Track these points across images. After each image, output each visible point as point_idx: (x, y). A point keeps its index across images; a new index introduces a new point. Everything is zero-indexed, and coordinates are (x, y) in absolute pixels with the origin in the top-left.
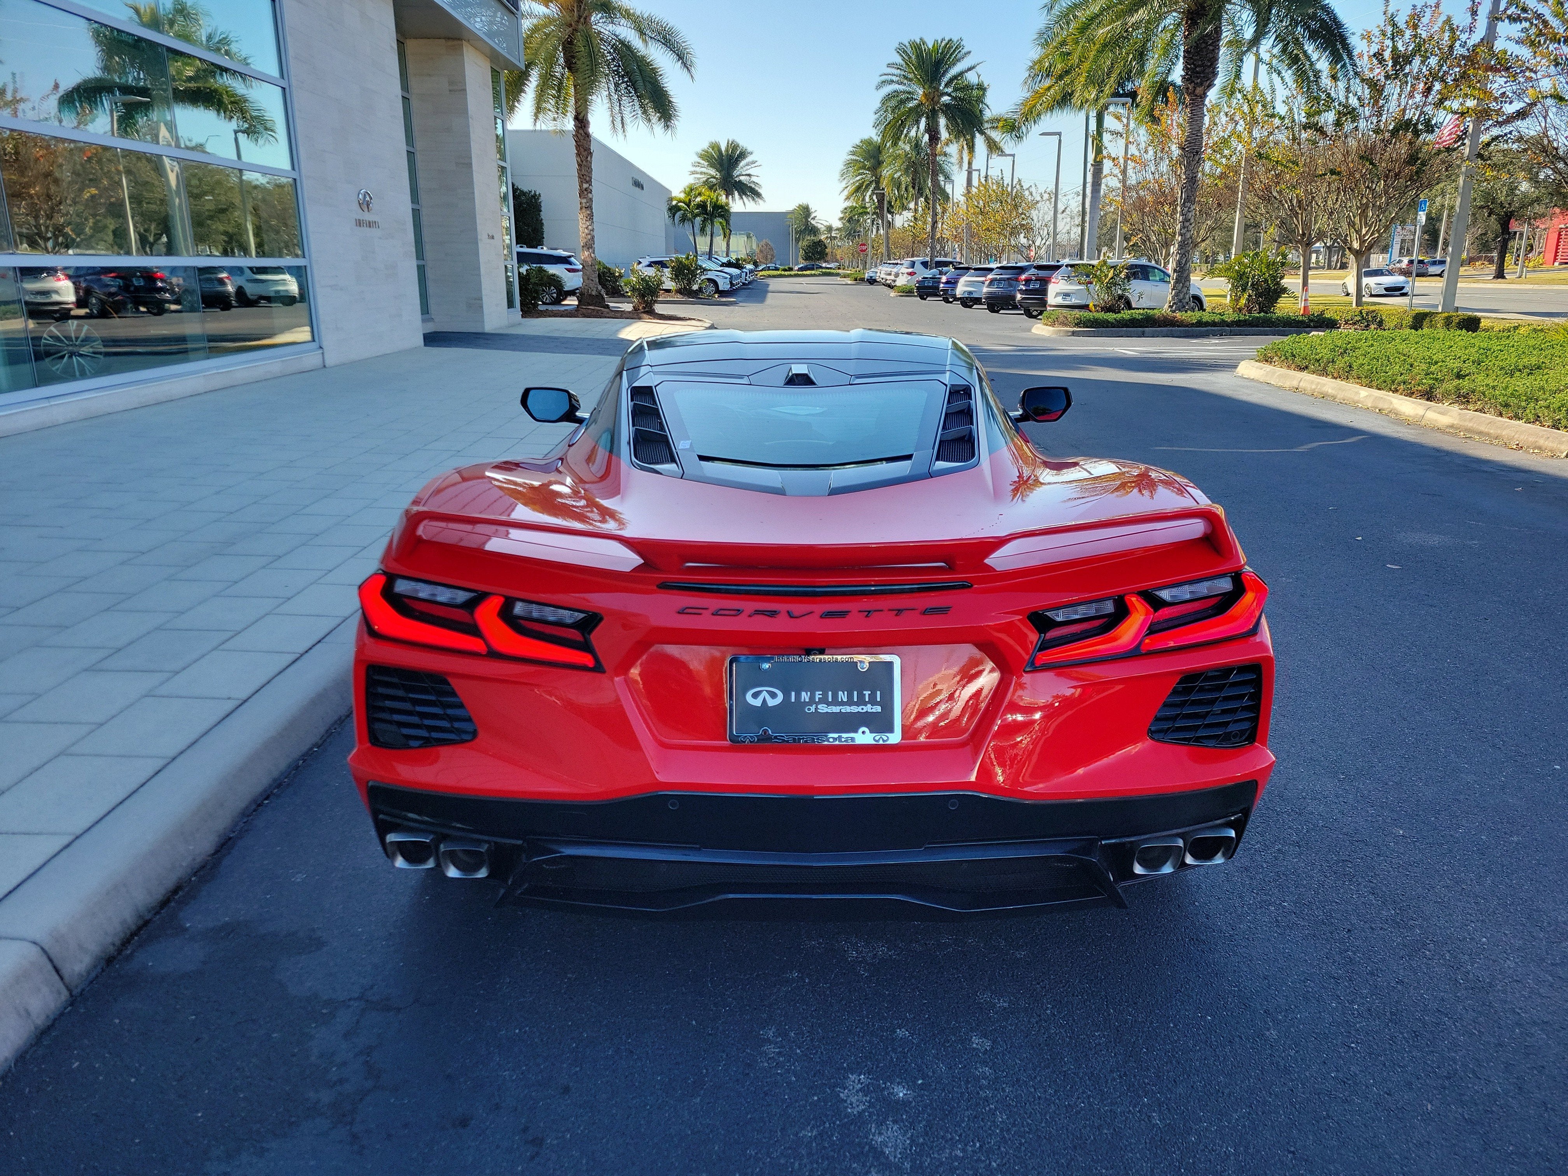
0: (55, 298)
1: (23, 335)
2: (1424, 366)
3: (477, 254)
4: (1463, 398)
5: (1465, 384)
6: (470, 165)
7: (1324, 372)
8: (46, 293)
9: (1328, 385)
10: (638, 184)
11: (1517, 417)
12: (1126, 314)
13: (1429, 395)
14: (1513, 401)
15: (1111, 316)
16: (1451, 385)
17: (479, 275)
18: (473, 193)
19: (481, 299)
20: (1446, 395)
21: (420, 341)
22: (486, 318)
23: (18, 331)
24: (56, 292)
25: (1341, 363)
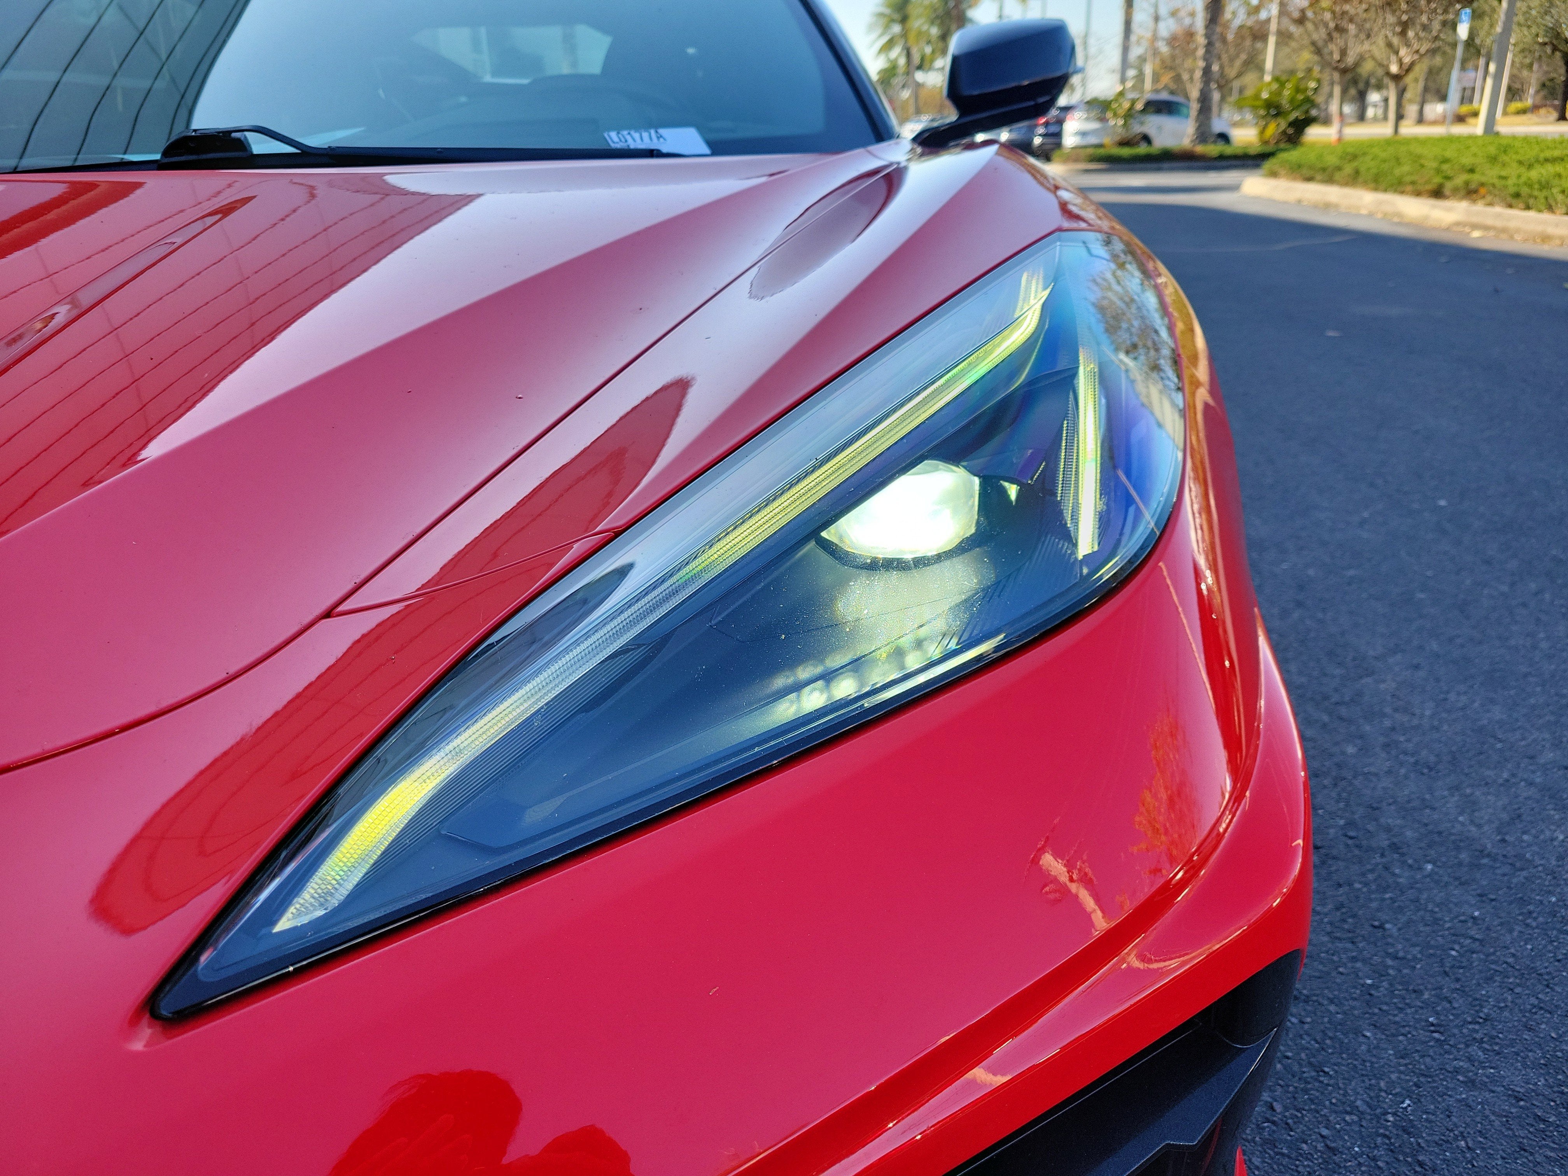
2: (1434, 165)
4: (1471, 193)
5: (1476, 178)
7: (1330, 180)
9: (1333, 193)
11: (1528, 208)
12: (1142, 149)
13: (1437, 193)
14: (1525, 191)
15: (1126, 152)
16: (1460, 179)
20: (1455, 191)
25: (1348, 169)
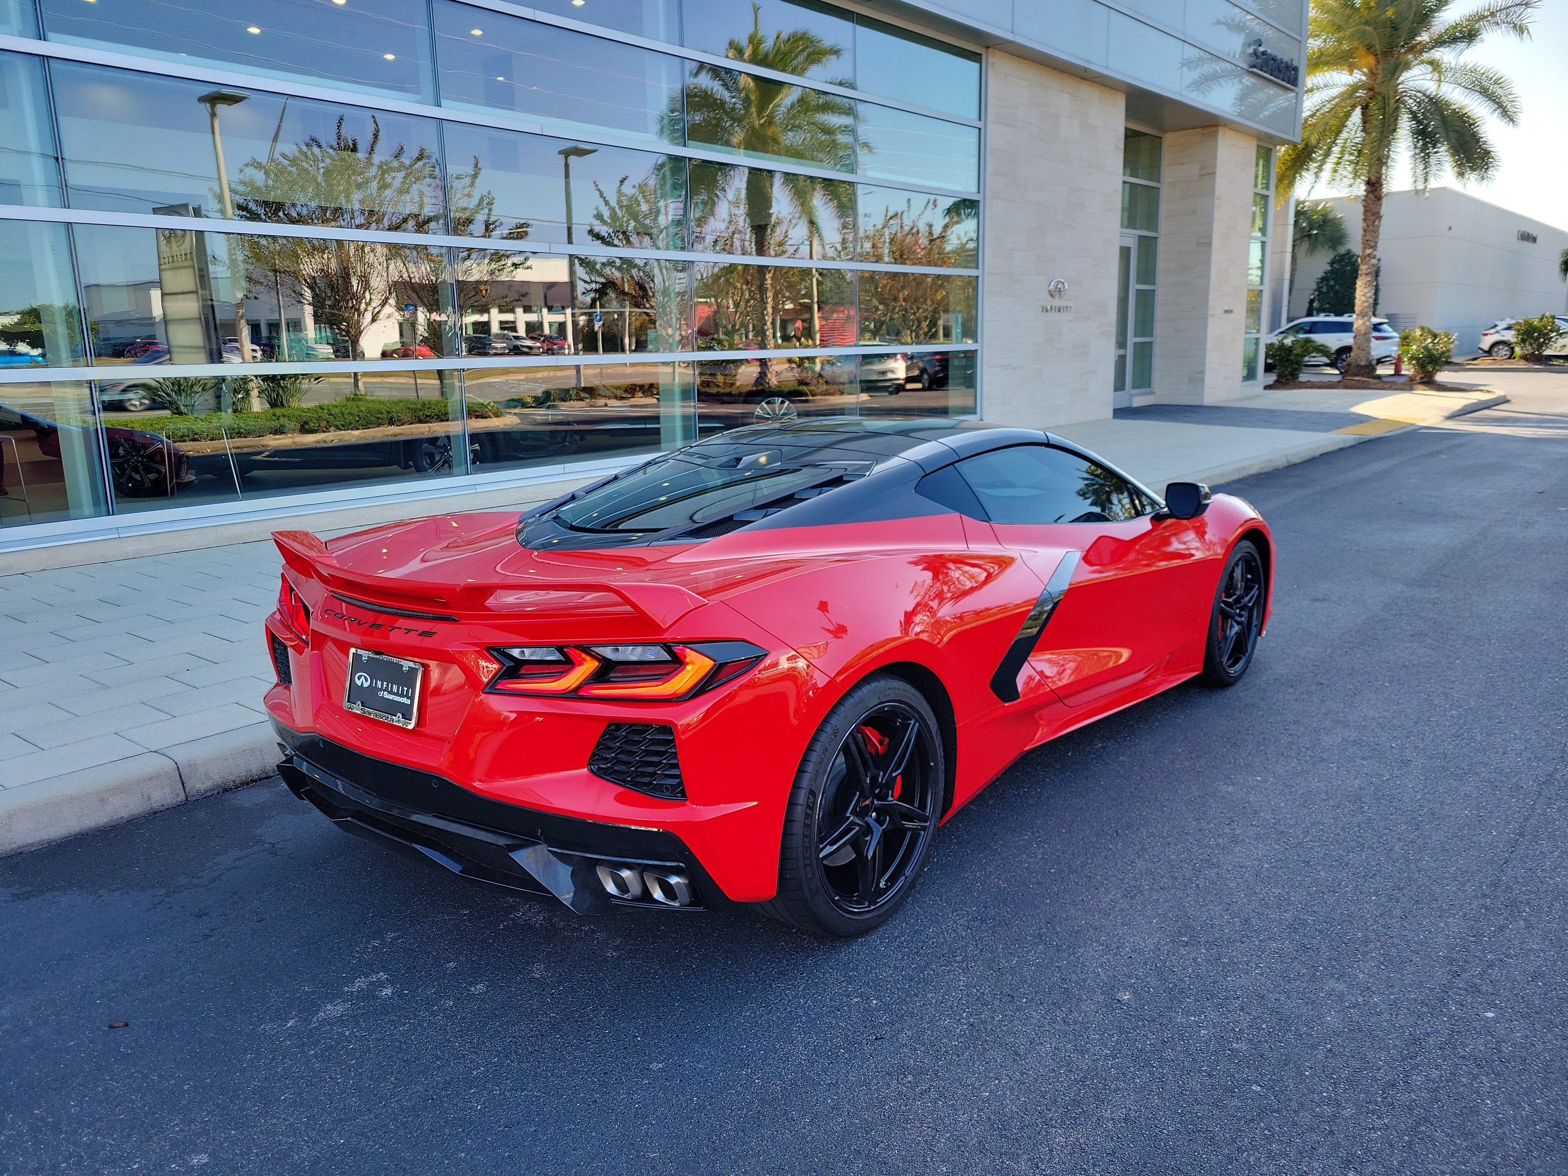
0: (890, 376)
1: (854, 406)
3: (1205, 329)
6: (1209, 244)
8: (884, 373)
10: (1528, 238)
17: (1205, 350)
18: (1209, 271)
19: (1203, 372)
21: (1110, 413)
22: (1207, 391)
23: (852, 404)
24: (892, 371)
